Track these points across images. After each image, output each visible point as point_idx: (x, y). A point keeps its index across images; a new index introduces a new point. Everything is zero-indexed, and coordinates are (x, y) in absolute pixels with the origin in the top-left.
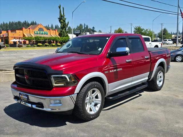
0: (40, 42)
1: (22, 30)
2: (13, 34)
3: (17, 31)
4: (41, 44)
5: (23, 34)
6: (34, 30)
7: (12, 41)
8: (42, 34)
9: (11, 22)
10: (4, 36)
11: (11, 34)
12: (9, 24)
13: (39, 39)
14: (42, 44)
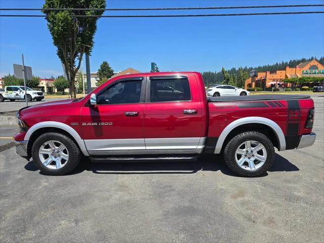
0: (307, 85)
1: (285, 70)
2: (272, 75)
3: (277, 71)
4: (307, 87)
5: (286, 75)
6: (302, 70)
7: (268, 84)
8: (315, 73)
9: (293, 61)
10: (262, 78)
11: (269, 76)
12: (290, 63)
13: (305, 81)
14: (309, 87)
